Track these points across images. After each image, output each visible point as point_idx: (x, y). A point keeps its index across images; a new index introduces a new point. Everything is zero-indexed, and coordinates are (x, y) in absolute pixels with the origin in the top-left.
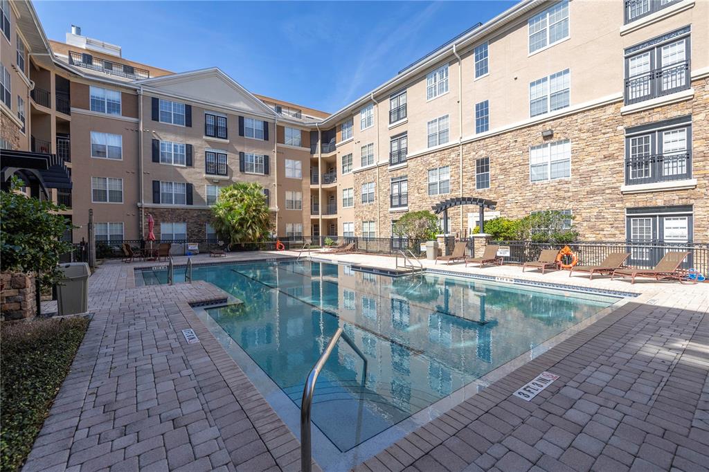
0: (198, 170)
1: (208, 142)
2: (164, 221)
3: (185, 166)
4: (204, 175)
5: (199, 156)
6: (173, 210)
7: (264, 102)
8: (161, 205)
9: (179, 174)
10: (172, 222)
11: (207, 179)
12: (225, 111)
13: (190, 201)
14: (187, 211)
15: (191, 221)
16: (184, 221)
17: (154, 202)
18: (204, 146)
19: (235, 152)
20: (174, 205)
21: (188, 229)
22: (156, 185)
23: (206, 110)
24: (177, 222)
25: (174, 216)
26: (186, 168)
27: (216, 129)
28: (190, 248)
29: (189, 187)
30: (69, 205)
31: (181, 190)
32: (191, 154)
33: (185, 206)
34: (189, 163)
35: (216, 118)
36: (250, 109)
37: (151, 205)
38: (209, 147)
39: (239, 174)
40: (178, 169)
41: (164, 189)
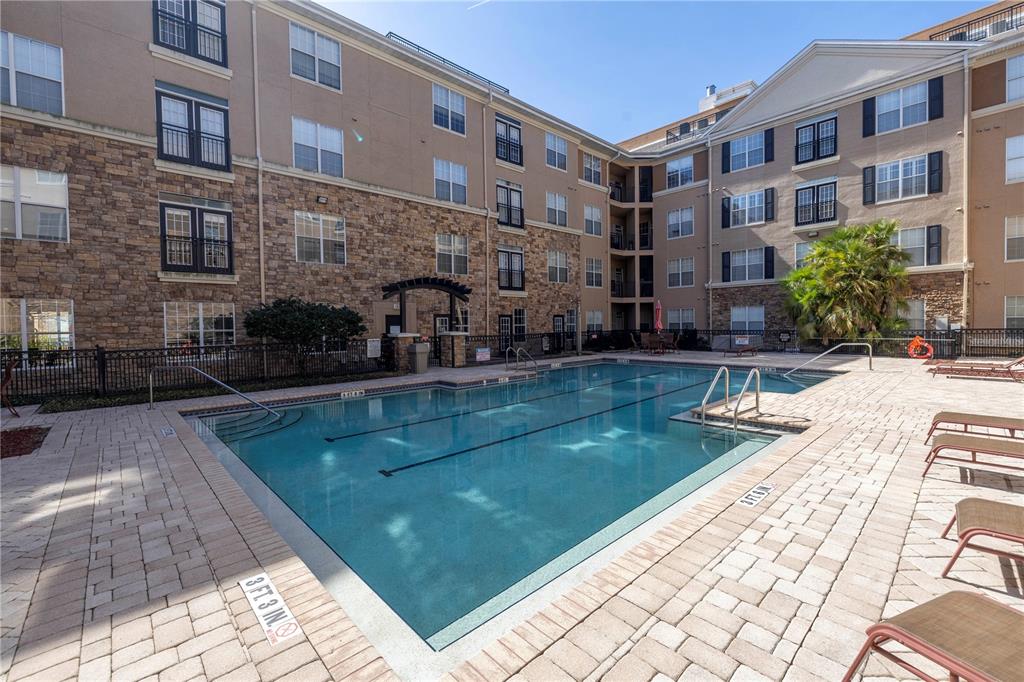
0: (783, 223)
1: (799, 173)
2: (734, 305)
3: (763, 222)
4: (793, 229)
5: (785, 203)
6: (747, 288)
7: (931, 38)
8: (732, 283)
9: (755, 235)
10: (744, 306)
11: (797, 234)
12: (833, 107)
13: (769, 274)
14: (765, 288)
15: (771, 302)
16: (761, 303)
17: (724, 281)
18: (793, 183)
19: (853, 172)
20: (748, 282)
21: (766, 314)
22: (726, 256)
23: (797, 122)
24: (751, 305)
25: (750, 296)
26: (764, 225)
27: (818, 144)
28: (737, 342)
29: (770, 253)
30: (651, 295)
31: (758, 259)
32: (773, 201)
33: (763, 281)
34: (769, 216)
35: (816, 127)
36: (891, 73)
37: (720, 284)
38: (802, 180)
39: (862, 209)
40: (754, 230)
41: (736, 261)
